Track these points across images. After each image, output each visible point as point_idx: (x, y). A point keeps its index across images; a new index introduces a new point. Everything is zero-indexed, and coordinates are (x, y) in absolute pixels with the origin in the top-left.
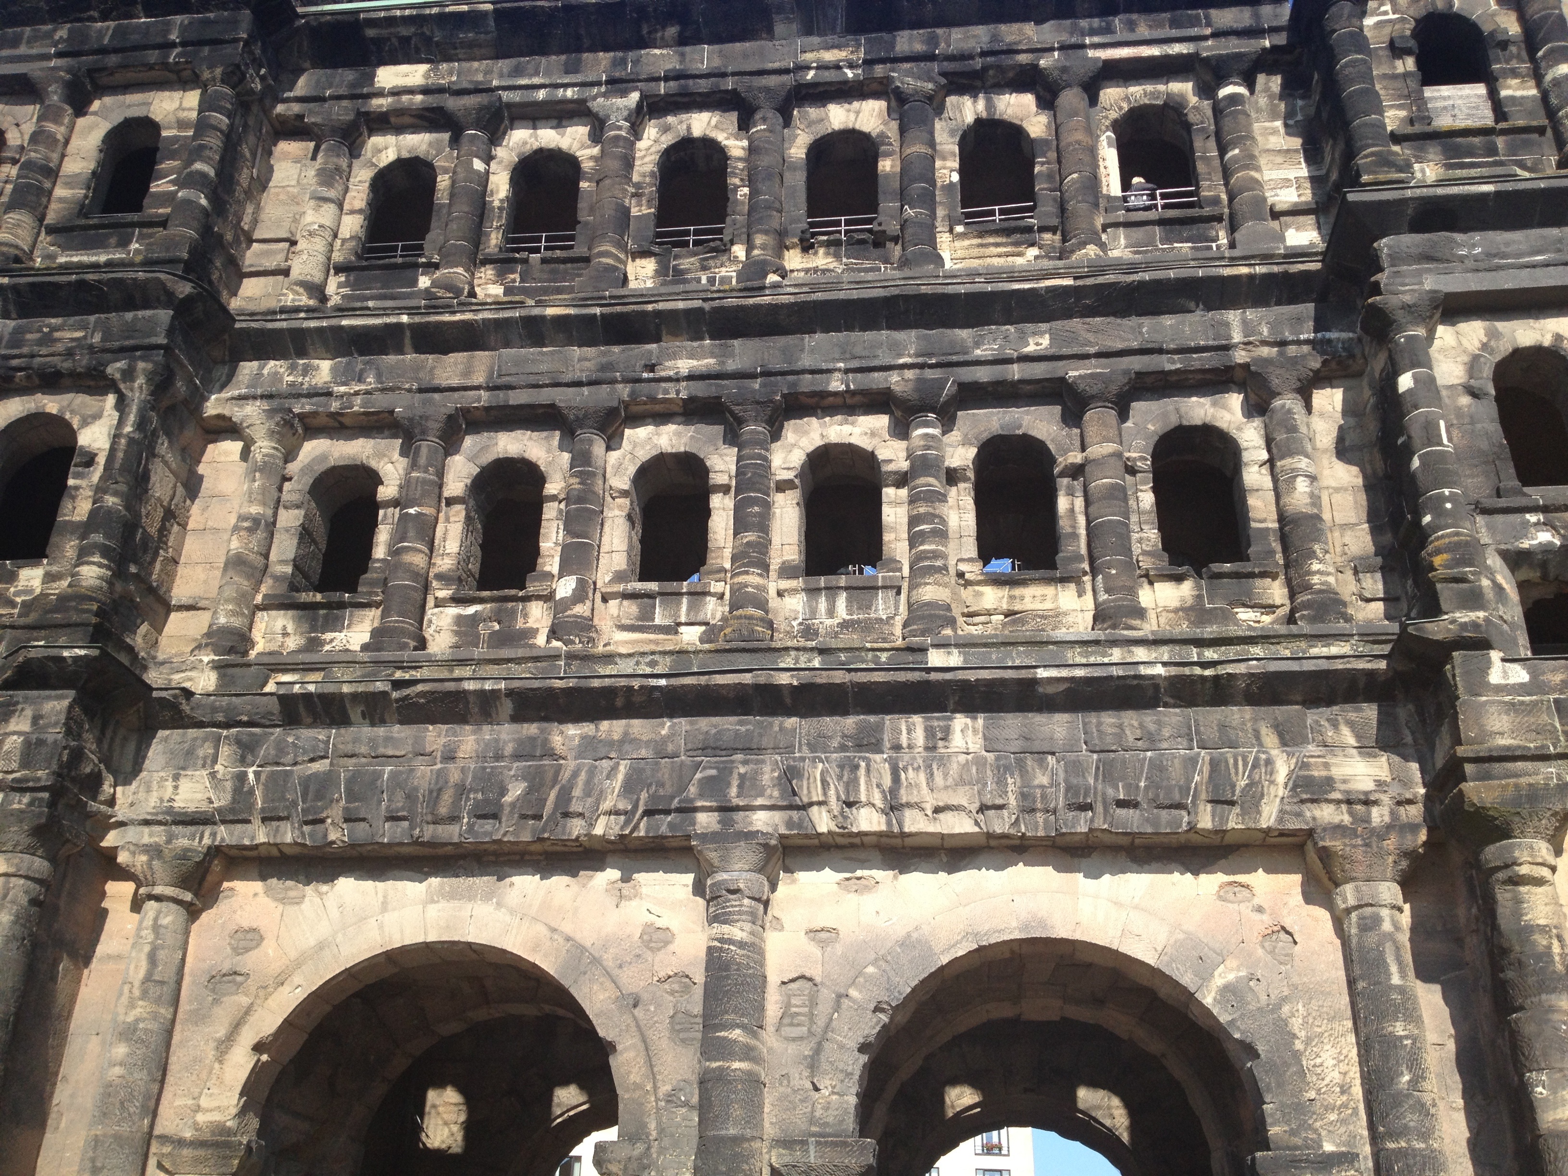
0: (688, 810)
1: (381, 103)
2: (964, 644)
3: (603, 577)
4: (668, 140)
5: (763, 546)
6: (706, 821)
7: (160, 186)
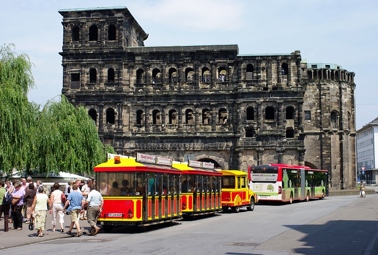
0: (176, 148)
1: (136, 62)
2: (200, 133)
3: (166, 123)
4: (169, 68)
5: (181, 121)
6: (178, 149)
7: (116, 78)
